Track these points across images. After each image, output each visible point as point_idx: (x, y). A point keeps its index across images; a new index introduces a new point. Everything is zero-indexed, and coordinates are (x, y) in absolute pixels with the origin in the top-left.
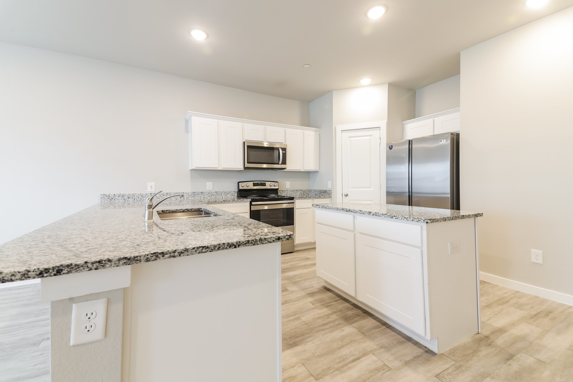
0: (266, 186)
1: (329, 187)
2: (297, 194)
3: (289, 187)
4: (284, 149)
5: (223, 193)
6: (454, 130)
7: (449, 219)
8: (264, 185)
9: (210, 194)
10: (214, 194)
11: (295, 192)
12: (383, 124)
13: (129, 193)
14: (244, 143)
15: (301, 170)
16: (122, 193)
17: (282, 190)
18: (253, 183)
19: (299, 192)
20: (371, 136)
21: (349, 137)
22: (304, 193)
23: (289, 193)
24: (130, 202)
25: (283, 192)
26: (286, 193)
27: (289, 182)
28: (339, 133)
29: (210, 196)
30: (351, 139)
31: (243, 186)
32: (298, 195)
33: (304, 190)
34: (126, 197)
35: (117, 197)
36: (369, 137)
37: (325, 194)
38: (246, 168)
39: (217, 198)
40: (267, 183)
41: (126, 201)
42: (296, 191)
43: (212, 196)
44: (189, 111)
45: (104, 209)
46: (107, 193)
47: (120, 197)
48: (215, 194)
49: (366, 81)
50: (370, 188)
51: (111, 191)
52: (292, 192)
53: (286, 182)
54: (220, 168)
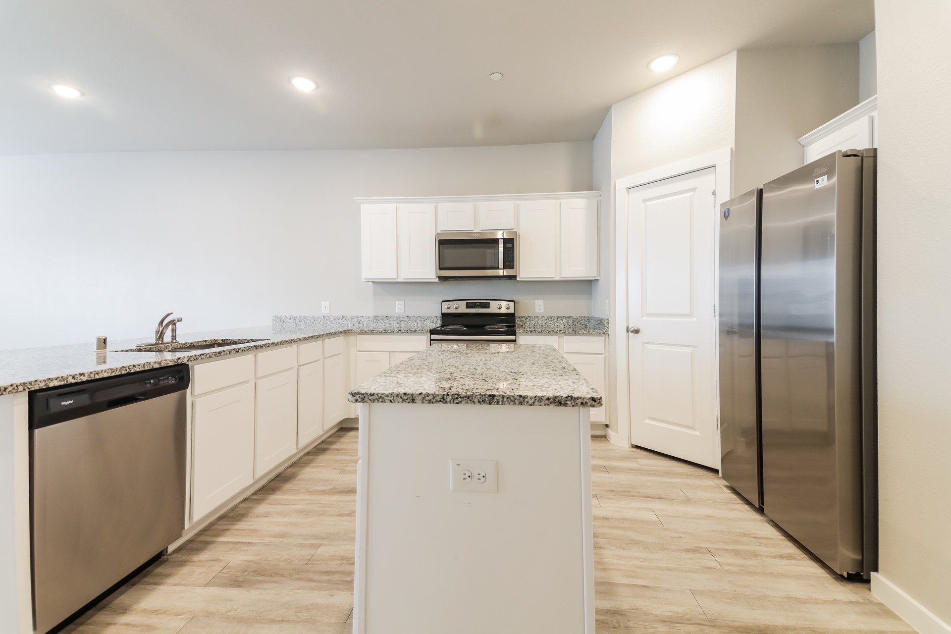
0: (489, 308)
1: (606, 314)
2: (558, 324)
3: (542, 311)
4: (510, 243)
5: (419, 318)
7: (427, 398)
8: (487, 306)
9: (399, 319)
10: (404, 320)
11: (555, 321)
13: (300, 315)
15: (553, 278)
16: (294, 315)
17: (526, 315)
18: (466, 303)
19: (564, 320)
20: (694, 189)
21: (645, 201)
22: (575, 323)
23: (540, 323)
24: (302, 327)
25: (527, 320)
26: (534, 322)
27: (541, 302)
28: (621, 194)
29: (399, 322)
30: (648, 203)
31: (450, 308)
32: (562, 326)
33: (575, 316)
34: (297, 320)
35: (288, 320)
36: (691, 194)
37: (601, 325)
38: (442, 279)
39: (409, 325)
40: (492, 304)
41: (298, 325)
42: (556, 318)
43: (402, 322)
44: (354, 198)
45: (276, 334)
46: (279, 315)
47: (292, 320)
48: (406, 319)
50: (689, 315)
51: (282, 312)
52: (548, 321)
53: (536, 301)
54: (400, 280)
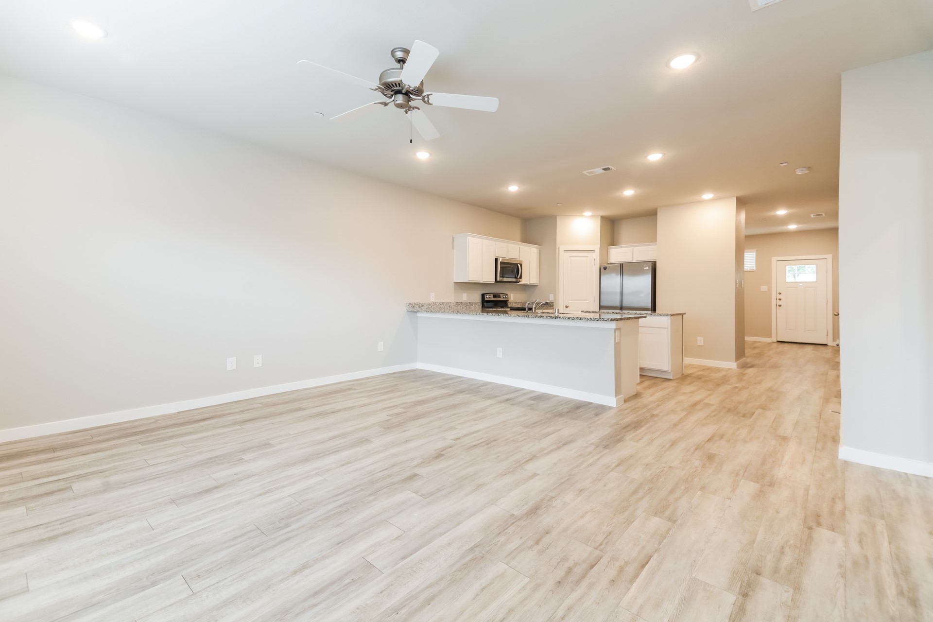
1: (551, 299)
3: (513, 299)
4: (521, 265)
6: (652, 259)
8: (499, 296)
9: (466, 305)
12: (597, 247)
14: (496, 260)
15: (527, 283)
18: (494, 295)
20: (588, 256)
21: (570, 257)
27: (519, 296)
28: (561, 252)
30: (572, 258)
31: (487, 297)
36: (586, 258)
37: (549, 305)
38: (497, 282)
40: (501, 295)
46: (411, 302)
48: (468, 304)
49: (588, 213)
51: (413, 301)
53: (511, 294)
54: (481, 281)
